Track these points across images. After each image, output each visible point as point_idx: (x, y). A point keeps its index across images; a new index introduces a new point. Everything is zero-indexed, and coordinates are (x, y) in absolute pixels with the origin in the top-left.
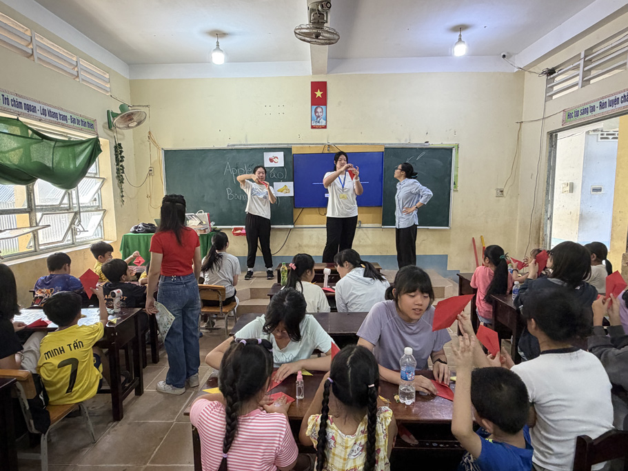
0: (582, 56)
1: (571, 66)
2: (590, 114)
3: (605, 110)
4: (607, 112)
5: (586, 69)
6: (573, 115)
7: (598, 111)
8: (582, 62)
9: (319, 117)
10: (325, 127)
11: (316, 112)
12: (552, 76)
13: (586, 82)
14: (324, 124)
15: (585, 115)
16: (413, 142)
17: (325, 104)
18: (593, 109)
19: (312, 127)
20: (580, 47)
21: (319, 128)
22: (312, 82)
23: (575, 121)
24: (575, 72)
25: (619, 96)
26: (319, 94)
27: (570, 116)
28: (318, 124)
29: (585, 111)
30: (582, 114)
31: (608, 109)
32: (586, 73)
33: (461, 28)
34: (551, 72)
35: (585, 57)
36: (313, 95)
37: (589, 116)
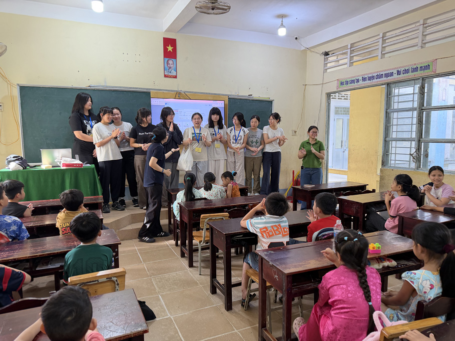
0: (349, 47)
1: (341, 52)
2: (356, 84)
3: (365, 82)
4: (367, 83)
5: (352, 55)
6: (344, 83)
7: (361, 82)
8: (349, 51)
9: (170, 68)
10: (176, 77)
11: (168, 63)
12: (327, 56)
13: (351, 64)
14: (174, 74)
15: (353, 84)
16: (241, 94)
17: (175, 57)
18: (358, 81)
19: (165, 76)
20: (348, 41)
21: (170, 77)
22: (164, 38)
23: (345, 87)
24: (345, 56)
25: (375, 75)
26: (170, 48)
27: (342, 84)
28: (170, 74)
29: (353, 82)
30: (351, 83)
31: (367, 82)
32: (351, 58)
33: (282, 16)
34: (327, 54)
35: (351, 48)
36: (165, 50)
37: (355, 85)
